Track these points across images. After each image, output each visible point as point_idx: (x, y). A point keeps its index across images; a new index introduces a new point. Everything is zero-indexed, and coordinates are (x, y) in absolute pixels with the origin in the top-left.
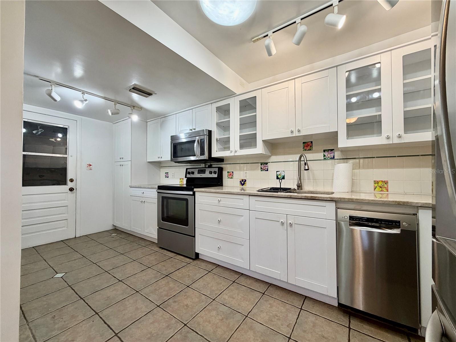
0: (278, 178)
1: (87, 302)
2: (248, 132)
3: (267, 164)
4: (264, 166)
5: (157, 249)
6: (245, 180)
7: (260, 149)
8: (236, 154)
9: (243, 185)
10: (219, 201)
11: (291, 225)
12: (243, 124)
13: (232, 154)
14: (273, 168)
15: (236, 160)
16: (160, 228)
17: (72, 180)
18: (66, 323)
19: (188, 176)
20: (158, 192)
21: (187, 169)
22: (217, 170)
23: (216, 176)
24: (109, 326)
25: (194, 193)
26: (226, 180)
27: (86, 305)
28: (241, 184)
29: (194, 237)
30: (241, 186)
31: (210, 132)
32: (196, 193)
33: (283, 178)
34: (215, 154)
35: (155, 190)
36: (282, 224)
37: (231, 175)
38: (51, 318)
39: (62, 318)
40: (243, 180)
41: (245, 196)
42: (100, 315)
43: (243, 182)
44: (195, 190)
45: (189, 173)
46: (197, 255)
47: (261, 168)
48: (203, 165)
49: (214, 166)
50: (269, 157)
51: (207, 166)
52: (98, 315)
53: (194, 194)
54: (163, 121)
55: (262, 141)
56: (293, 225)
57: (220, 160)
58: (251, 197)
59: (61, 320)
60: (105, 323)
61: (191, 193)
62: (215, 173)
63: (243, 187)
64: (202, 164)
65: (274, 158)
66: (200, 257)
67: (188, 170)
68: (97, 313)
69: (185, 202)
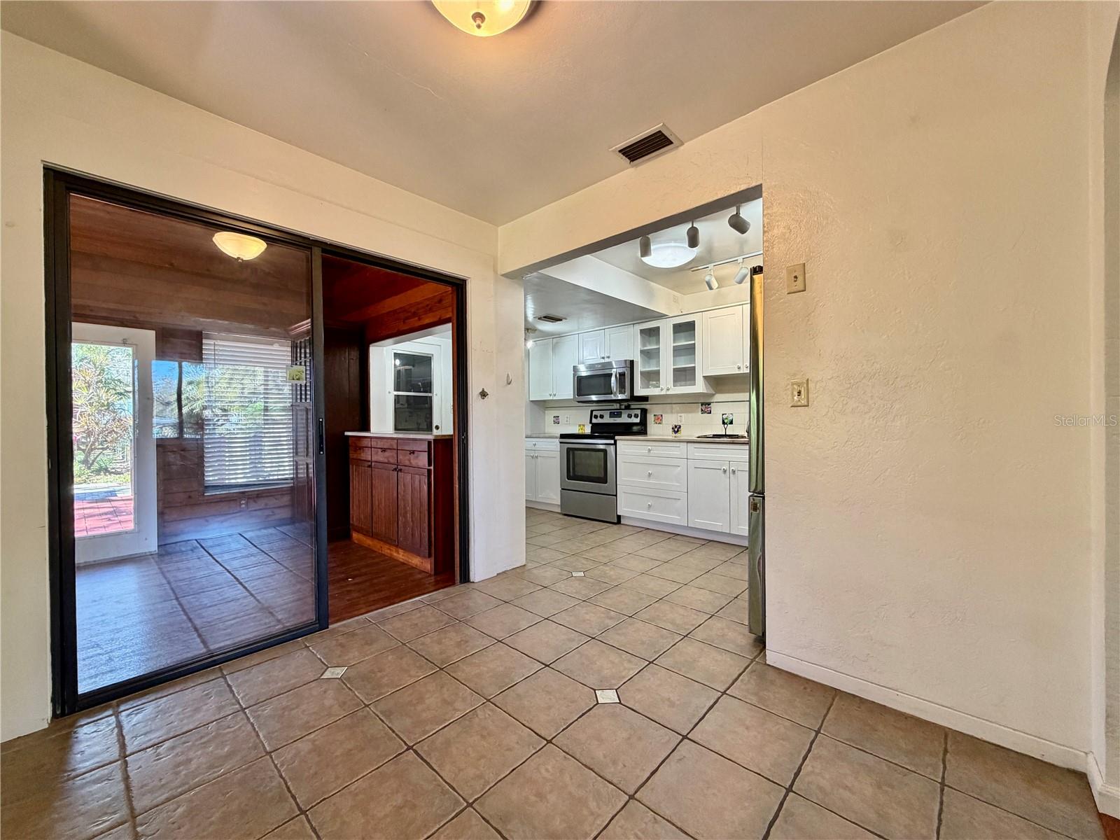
0: (724, 423)
2: (683, 364)
3: (709, 404)
4: (706, 407)
5: (561, 516)
6: (680, 427)
7: (700, 387)
8: (669, 393)
9: (676, 432)
10: (649, 450)
11: (734, 472)
12: (678, 351)
13: (663, 393)
14: (718, 411)
15: (666, 400)
16: (562, 489)
17: (437, 428)
19: (594, 421)
20: (561, 443)
21: (592, 411)
22: (639, 412)
23: (638, 420)
25: (615, 441)
26: (652, 427)
28: (674, 431)
29: (616, 496)
30: (674, 435)
31: (632, 362)
32: (618, 442)
33: (731, 423)
34: (639, 392)
35: (557, 441)
36: (725, 471)
37: (659, 419)
40: (676, 427)
41: (682, 444)
43: (676, 429)
44: (617, 437)
45: (596, 417)
46: (619, 517)
47: (702, 410)
48: (616, 406)
49: (632, 407)
50: (713, 395)
51: (623, 407)
53: (615, 444)
54: (557, 343)
55: (704, 377)
56: (736, 472)
57: (645, 399)
58: (689, 444)
61: (612, 442)
62: (636, 416)
63: (676, 435)
64: (614, 404)
65: (719, 397)
66: (623, 521)
67: (594, 413)
69: (602, 454)
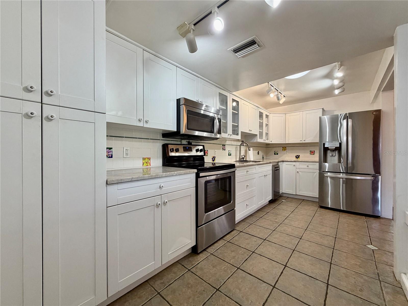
1: (328, 277)
3: (225, 146)
6: (215, 157)
7: (240, 136)
13: (229, 137)
18: (354, 276)
19: (171, 154)
21: (166, 145)
23: (203, 153)
24: (333, 254)
27: (330, 275)
33: (231, 155)
36: (265, 176)
37: (206, 153)
38: (363, 291)
39: (355, 282)
42: (331, 261)
45: (172, 151)
52: (331, 262)
55: (241, 132)
58: (258, 166)
59: (356, 282)
60: (332, 256)
62: (202, 150)
67: (170, 147)
68: (331, 263)
